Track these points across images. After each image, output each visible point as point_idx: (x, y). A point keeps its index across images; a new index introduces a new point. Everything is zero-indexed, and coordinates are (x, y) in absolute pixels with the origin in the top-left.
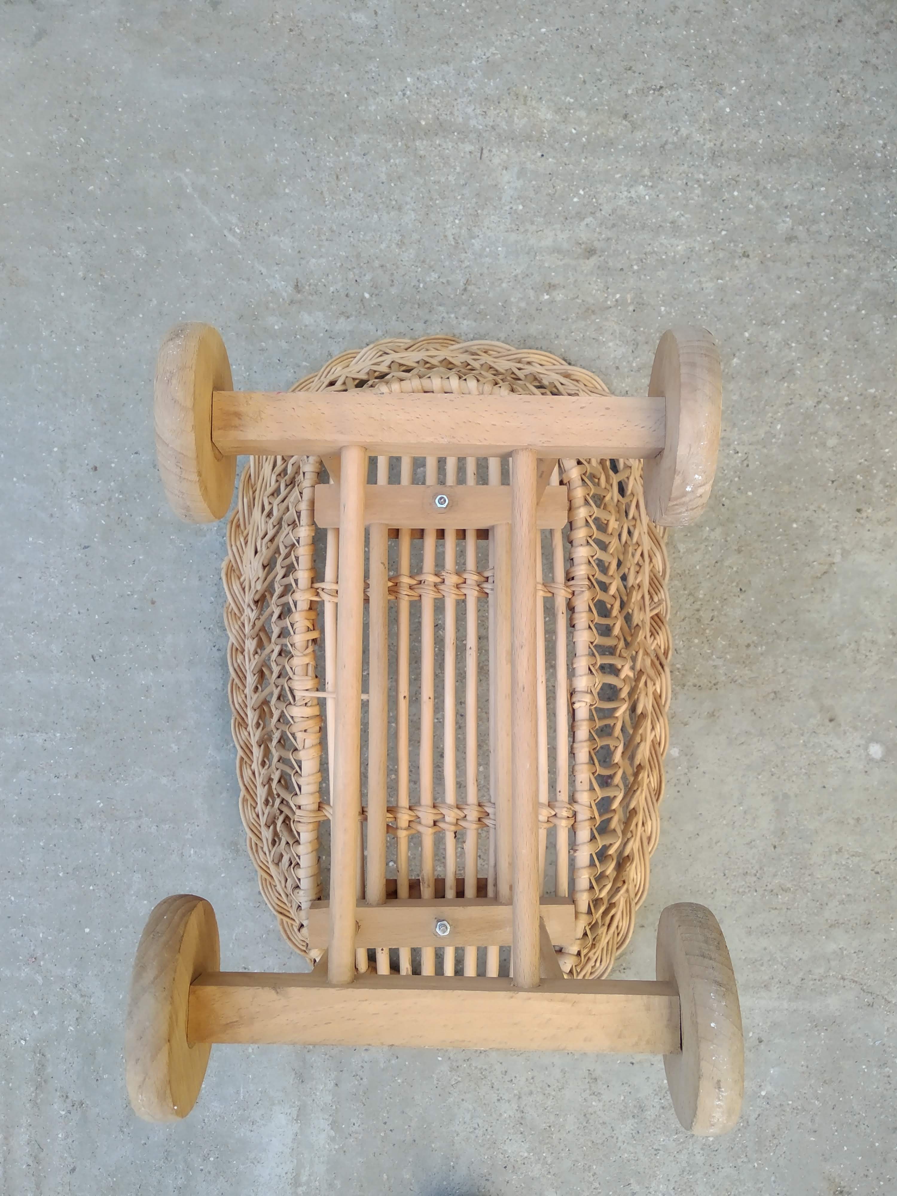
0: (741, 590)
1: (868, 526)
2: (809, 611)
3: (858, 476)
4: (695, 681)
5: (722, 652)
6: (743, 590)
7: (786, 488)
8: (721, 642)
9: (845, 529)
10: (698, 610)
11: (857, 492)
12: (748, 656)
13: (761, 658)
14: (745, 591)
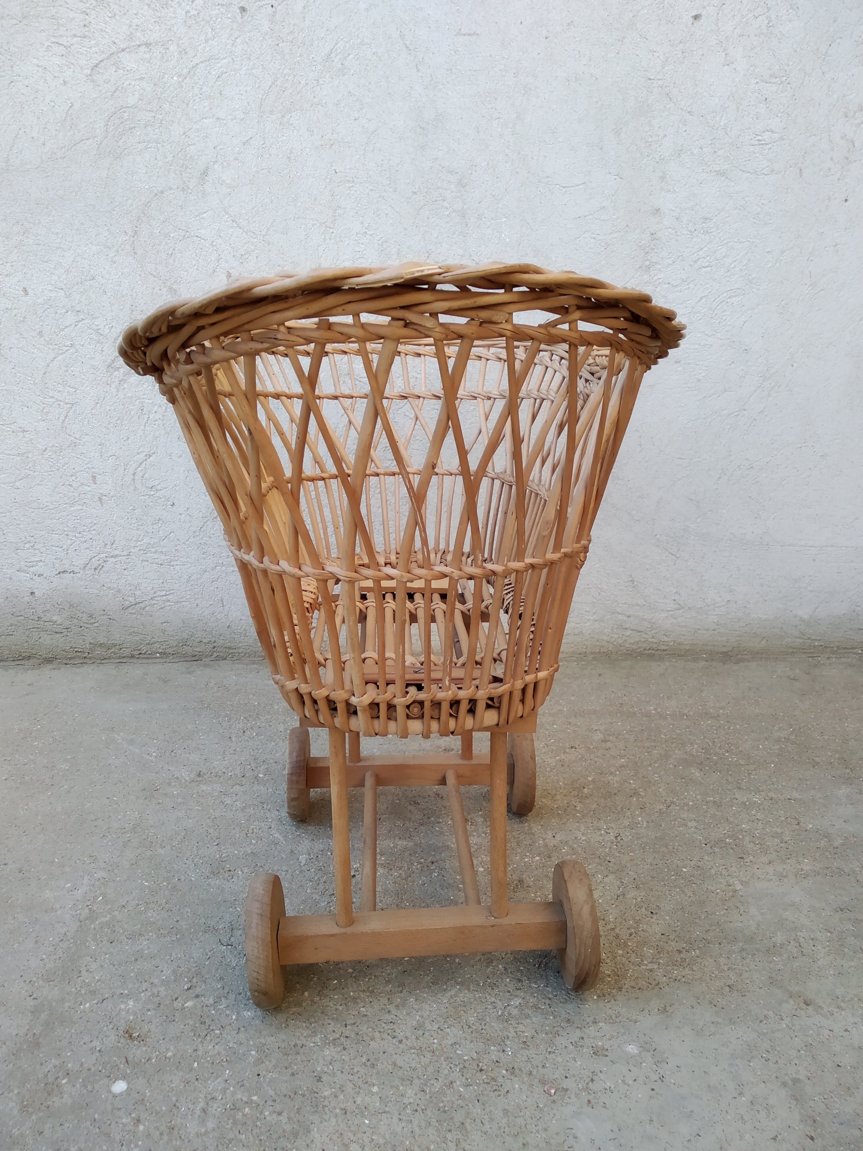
0: (652, 913)
1: (756, 867)
2: (731, 922)
3: (728, 840)
4: (633, 984)
5: (653, 958)
6: (654, 912)
7: (664, 849)
8: (648, 952)
9: (734, 869)
10: (612, 929)
11: (732, 848)
12: (683, 960)
13: (699, 960)
14: (656, 913)
